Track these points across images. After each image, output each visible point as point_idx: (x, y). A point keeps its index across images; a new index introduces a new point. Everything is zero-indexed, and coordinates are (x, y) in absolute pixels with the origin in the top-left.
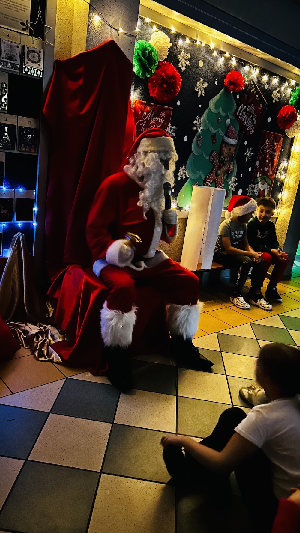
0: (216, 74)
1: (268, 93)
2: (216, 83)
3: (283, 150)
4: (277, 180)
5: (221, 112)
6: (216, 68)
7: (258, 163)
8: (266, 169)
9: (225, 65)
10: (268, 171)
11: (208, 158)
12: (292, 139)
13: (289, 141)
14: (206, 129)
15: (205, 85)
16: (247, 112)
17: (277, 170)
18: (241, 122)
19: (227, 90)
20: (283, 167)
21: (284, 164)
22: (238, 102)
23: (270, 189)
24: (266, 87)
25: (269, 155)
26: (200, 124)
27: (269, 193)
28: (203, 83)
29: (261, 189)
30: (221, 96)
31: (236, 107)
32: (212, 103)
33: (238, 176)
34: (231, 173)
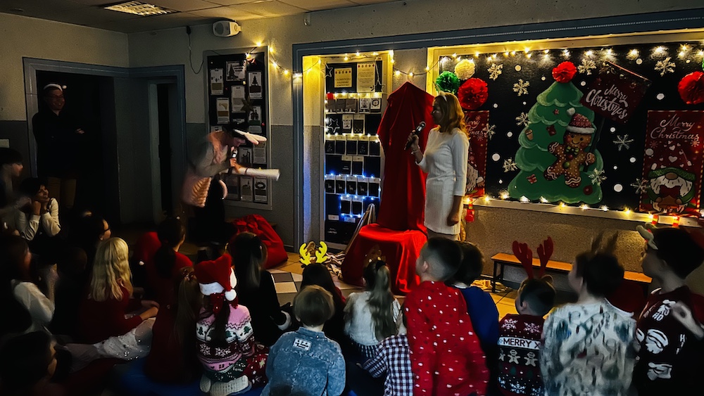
0: (541, 71)
1: (649, 65)
5: (557, 104)
6: (540, 66)
7: (649, 152)
8: (673, 159)
10: (679, 162)
11: (547, 150)
14: (536, 122)
15: (527, 84)
16: (604, 96)
18: (596, 109)
22: (585, 90)
24: (639, 62)
25: (675, 142)
26: (527, 119)
27: (694, 192)
28: (524, 82)
29: (670, 185)
30: (553, 88)
31: (580, 94)
32: (541, 98)
33: (608, 168)
34: (593, 165)
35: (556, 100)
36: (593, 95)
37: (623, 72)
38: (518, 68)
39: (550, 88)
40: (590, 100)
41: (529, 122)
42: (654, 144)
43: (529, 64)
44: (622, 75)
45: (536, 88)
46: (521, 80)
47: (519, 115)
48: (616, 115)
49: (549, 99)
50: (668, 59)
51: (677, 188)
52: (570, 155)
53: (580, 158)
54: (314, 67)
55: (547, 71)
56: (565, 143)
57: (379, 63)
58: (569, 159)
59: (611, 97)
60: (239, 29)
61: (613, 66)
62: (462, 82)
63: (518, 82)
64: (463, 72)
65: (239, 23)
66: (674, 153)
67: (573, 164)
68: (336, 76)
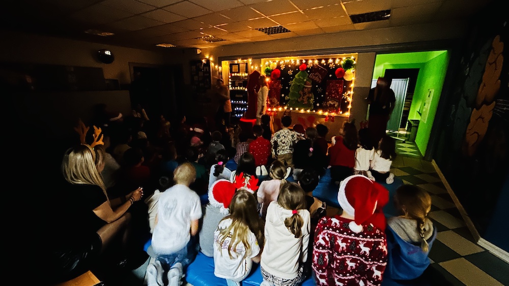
0: (296, 67)
1: (328, 65)
2: (297, 70)
3: (345, 87)
4: (344, 100)
5: (301, 77)
6: (296, 65)
7: (327, 93)
8: (333, 95)
11: (297, 93)
13: (349, 82)
14: (295, 84)
15: (292, 71)
17: (342, 95)
18: (312, 80)
22: (309, 73)
24: (325, 64)
25: (334, 90)
26: (292, 83)
27: (339, 106)
29: (332, 104)
31: (308, 75)
32: (296, 76)
33: (315, 98)
34: (311, 98)
36: (311, 75)
37: (320, 67)
38: (290, 66)
39: (299, 73)
42: (328, 91)
43: (293, 65)
44: (320, 69)
45: (295, 73)
46: (290, 70)
47: (290, 82)
48: (318, 82)
49: (299, 76)
50: (333, 64)
51: (334, 104)
52: (304, 94)
53: (308, 95)
54: (225, 65)
55: (298, 67)
56: (303, 91)
57: (247, 64)
58: (304, 96)
59: (316, 76)
60: (200, 51)
61: (317, 66)
62: (273, 70)
64: (273, 67)
65: (200, 49)
66: (334, 94)
67: (305, 97)
68: (233, 68)
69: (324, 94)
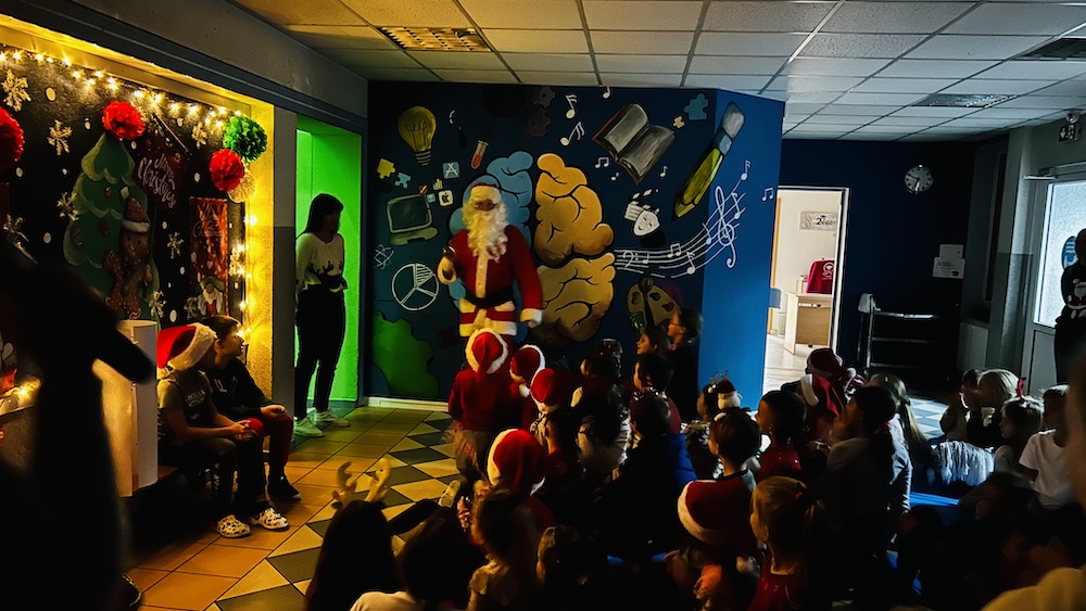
0: (84, 110)
1: (186, 133)
2: (88, 126)
3: (231, 226)
4: (232, 279)
5: (107, 177)
6: (82, 99)
7: (194, 257)
8: (210, 264)
9: (97, 92)
10: (214, 268)
11: (100, 267)
12: (242, 205)
13: (238, 208)
14: (84, 212)
15: (68, 132)
16: (155, 170)
17: (229, 261)
18: (149, 191)
19: (111, 136)
20: (238, 255)
21: (238, 249)
22: (137, 155)
23: (224, 298)
24: (180, 122)
26: (71, 205)
27: (224, 306)
28: (62, 128)
29: (210, 301)
30: (102, 147)
31: (131, 163)
32: (87, 163)
33: (163, 286)
34: (150, 286)
35: (106, 170)
36: (144, 166)
37: (167, 134)
38: (51, 95)
39: (97, 147)
40: (142, 175)
41: (76, 212)
42: (196, 246)
43: (66, 90)
44: (168, 140)
45: (80, 143)
46: (58, 123)
47: (60, 198)
48: (167, 202)
49: (97, 167)
50: (200, 125)
52: (128, 270)
53: (139, 275)
55: (91, 113)
56: (120, 251)
58: (126, 280)
59: (162, 173)
61: (160, 122)
63: (54, 125)
66: (211, 257)
67: (131, 286)
69: (188, 263)
